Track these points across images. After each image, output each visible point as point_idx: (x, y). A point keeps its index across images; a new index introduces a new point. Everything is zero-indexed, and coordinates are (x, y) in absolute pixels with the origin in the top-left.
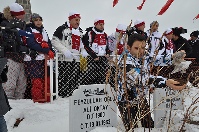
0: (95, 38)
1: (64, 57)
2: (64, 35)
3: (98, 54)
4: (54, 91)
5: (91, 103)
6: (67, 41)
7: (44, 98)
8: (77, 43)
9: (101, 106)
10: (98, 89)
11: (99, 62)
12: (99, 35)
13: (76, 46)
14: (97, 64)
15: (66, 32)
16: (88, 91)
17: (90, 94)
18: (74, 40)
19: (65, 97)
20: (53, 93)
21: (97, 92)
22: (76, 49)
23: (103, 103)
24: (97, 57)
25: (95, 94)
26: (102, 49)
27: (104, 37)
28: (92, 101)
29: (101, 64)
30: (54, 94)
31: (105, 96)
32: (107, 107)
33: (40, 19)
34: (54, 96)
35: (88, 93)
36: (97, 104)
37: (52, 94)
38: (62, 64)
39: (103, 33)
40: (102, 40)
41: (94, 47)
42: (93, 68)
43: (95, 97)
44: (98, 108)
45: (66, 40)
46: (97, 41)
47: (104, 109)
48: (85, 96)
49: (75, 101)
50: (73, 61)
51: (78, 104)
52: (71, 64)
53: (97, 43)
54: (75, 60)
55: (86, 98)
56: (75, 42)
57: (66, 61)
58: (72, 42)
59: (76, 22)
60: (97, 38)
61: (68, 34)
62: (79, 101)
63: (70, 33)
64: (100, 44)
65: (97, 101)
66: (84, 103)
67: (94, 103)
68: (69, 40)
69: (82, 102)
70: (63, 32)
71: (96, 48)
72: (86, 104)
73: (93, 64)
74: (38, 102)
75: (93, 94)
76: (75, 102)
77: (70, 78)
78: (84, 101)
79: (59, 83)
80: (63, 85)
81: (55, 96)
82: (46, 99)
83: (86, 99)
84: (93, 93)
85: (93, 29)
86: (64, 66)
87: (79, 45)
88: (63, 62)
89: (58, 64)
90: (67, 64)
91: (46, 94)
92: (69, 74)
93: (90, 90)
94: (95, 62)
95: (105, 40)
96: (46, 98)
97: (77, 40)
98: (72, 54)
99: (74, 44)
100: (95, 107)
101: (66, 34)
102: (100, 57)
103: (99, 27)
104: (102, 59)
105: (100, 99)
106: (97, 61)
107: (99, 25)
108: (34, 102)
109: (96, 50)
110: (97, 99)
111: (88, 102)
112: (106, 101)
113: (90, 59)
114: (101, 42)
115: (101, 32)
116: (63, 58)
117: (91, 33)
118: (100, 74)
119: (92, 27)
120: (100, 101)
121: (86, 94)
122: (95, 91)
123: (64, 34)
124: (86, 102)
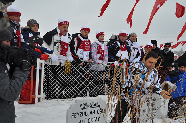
0: (80, 44)
1: (51, 60)
2: (54, 42)
3: (82, 59)
4: (39, 93)
5: (85, 116)
6: (56, 47)
7: (29, 100)
8: (65, 50)
9: (94, 118)
10: (93, 102)
11: (83, 67)
12: (85, 41)
13: (64, 52)
14: (81, 69)
15: (56, 38)
16: (84, 105)
17: (85, 108)
18: (62, 47)
19: (49, 99)
20: (39, 94)
21: (92, 105)
22: (64, 55)
23: (96, 115)
24: (81, 62)
25: (90, 107)
26: (86, 54)
27: (89, 43)
28: (87, 114)
29: (85, 69)
30: (39, 96)
31: (98, 108)
32: (99, 119)
33: (37, 26)
34: (38, 98)
35: (84, 106)
36: (91, 117)
37: (37, 96)
38: (48, 67)
39: (87, 40)
40: (87, 46)
41: (80, 53)
42: (77, 72)
43: (89, 110)
44: (91, 120)
45: (54, 46)
46: (82, 47)
47: (96, 121)
48: (81, 109)
49: (72, 114)
50: (59, 65)
51: (75, 117)
52: (57, 68)
53: (82, 49)
54: (61, 64)
55: (82, 111)
56: (63, 48)
57: (53, 64)
58: (60, 49)
59: (63, 29)
60: (82, 44)
61: (57, 41)
62: (76, 114)
63: (60, 39)
64: (85, 50)
65: (91, 113)
66: (80, 116)
67: (88, 115)
68: (58, 46)
69: (78, 115)
70: (52, 39)
71: (81, 53)
72: (81, 116)
73: (77, 69)
74: (23, 104)
75: (88, 108)
76: (72, 116)
77: (55, 81)
78: (80, 114)
79: (45, 86)
80: (48, 87)
81: (40, 98)
82: (31, 101)
83: (82, 113)
84: (88, 106)
85: (79, 35)
86: (51, 70)
87: (66, 51)
88: (50, 65)
89: (45, 67)
90: (53, 68)
91: (32, 96)
92: (55, 77)
93: (86, 103)
94: (79, 67)
95: (89, 46)
96: (31, 99)
97: (66, 47)
98: (59, 58)
99: (62, 51)
100: (89, 119)
101: (55, 41)
102: (84, 62)
103: (84, 34)
104: (86, 64)
105: (94, 112)
106: (81, 66)
107: (84, 32)
108: (19, 104)
109: (81, 55)
110: (91, 111)
111: (83, 115)
112: (98, 113)
113: (75, 63)
114: (86, 48)
115: (86, 39)
116: (50, 62)
117: (77, 39)
118: (83, 78)
119: (78, 34)
120: (94, 113)
121: (82, 107)
122: (90, 104)
123: (54, 40)
124: (82, 115)
